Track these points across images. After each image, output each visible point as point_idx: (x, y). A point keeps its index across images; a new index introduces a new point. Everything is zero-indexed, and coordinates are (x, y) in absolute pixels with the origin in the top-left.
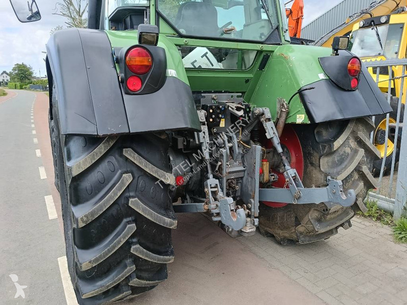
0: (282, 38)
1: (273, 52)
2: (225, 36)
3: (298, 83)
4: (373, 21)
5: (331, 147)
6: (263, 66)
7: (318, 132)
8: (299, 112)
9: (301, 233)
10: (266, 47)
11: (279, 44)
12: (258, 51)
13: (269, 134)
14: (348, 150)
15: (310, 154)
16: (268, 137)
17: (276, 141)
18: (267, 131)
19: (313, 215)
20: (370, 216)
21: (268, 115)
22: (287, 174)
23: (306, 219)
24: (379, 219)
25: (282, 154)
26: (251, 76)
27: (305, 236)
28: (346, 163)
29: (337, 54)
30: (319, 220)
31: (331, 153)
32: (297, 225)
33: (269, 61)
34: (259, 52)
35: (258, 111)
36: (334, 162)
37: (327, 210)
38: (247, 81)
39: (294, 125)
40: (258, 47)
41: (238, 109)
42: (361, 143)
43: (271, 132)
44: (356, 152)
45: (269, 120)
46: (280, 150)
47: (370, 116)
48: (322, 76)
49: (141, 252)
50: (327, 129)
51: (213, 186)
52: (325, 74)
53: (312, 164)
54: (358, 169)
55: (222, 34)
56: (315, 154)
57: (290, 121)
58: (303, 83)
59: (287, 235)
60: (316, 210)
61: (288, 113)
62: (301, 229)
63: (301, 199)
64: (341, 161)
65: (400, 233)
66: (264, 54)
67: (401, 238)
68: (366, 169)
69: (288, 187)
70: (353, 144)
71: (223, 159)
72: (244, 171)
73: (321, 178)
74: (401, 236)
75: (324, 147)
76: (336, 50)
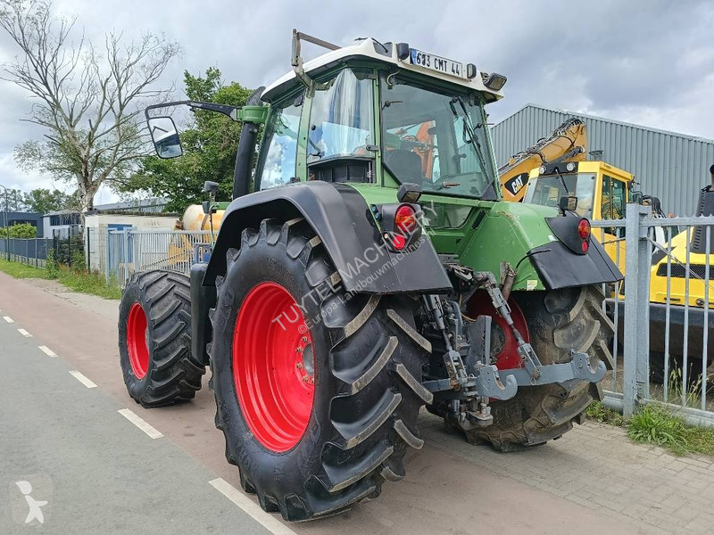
0: (499, 195)
1: (490, 209)
2: (444, 191)
3: (527, 246)
4: (557, 168)
5: (567, 317)
6: (476, 224)
7: (549, 302)
8: (530, 278)
9: (531, 430)
10: (484, 204)
11: (495, 201)
12: (473, 207)
13: (497, 302)
14: (583, 322)
15: (540, 328)
16: (496, 306)
17: (505, 312)
18: (493, 299)
19: (548, 402)
20: (594, 417)
21: (493, 280)
22: (522, 349)
23: (538, 410)
24: (605, 420)
25: (513, 326)
26: (462, 235)
27: (537, 433)
28: (582, 336)
29: (565, 215)
30: (554, 409)
31: (566, 325)
32: (524, 420)
33: (484, 219)
34: (474, 209)
35: (481, 275)
36: (570, 336)
37: (566, 394)
38: (458, 241)
39: (524, 292)
40: (476, 203)
41: (466, 273)
42: (595, 314)
43: (499, 300)
44: (591, 324)
45: (494, 286)
46: (510, 321)
47: (600, 284)
48: (552, 238)
49: (403, 430)
50: (558, 298)
51: (456, 359)
52: (555, 236)
53: (543, 339)
54: (595, 345)
55: (441, 188)
56: (547, 327)
57: (517, 288)
58: (532, 246)
59: (510, 436)
60: (552, 396)
61: (515, 278)
62: (530, 424)
63: (541, 379)
64: (578, 334)
65: (637, 433)
66: (481, 210)
67: (639, 439)
68: (603, 344)
69: (523, 366)
70: (587, 315)
71: (455, 330)
72: (468, 348)
73: (556, 354)
74: (638, 435)
75: (558, 318)
76: (563, 210)
